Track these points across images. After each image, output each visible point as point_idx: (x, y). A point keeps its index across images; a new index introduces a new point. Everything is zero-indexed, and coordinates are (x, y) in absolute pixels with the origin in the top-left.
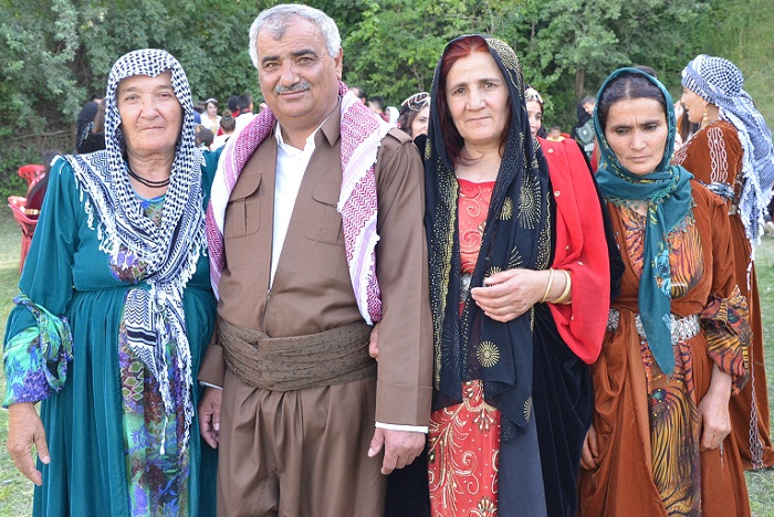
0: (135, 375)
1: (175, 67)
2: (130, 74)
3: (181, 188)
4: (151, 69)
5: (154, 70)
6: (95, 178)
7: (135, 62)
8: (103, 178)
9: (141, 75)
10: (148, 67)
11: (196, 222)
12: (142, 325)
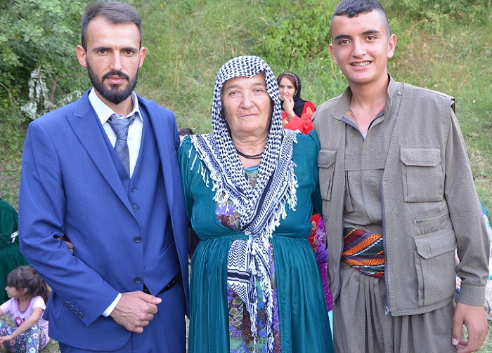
0: (238, 306)
1: (267, 69)
2: (233, 76)
3: (271, 160)
4: (248, 72)
5: (251, 72)
6: (208, 151)
7: (236, 67)
8: (213, 151)
9: (241, 77)
10: (246, 70)
11: (284, 188)
12: (237, 268)
